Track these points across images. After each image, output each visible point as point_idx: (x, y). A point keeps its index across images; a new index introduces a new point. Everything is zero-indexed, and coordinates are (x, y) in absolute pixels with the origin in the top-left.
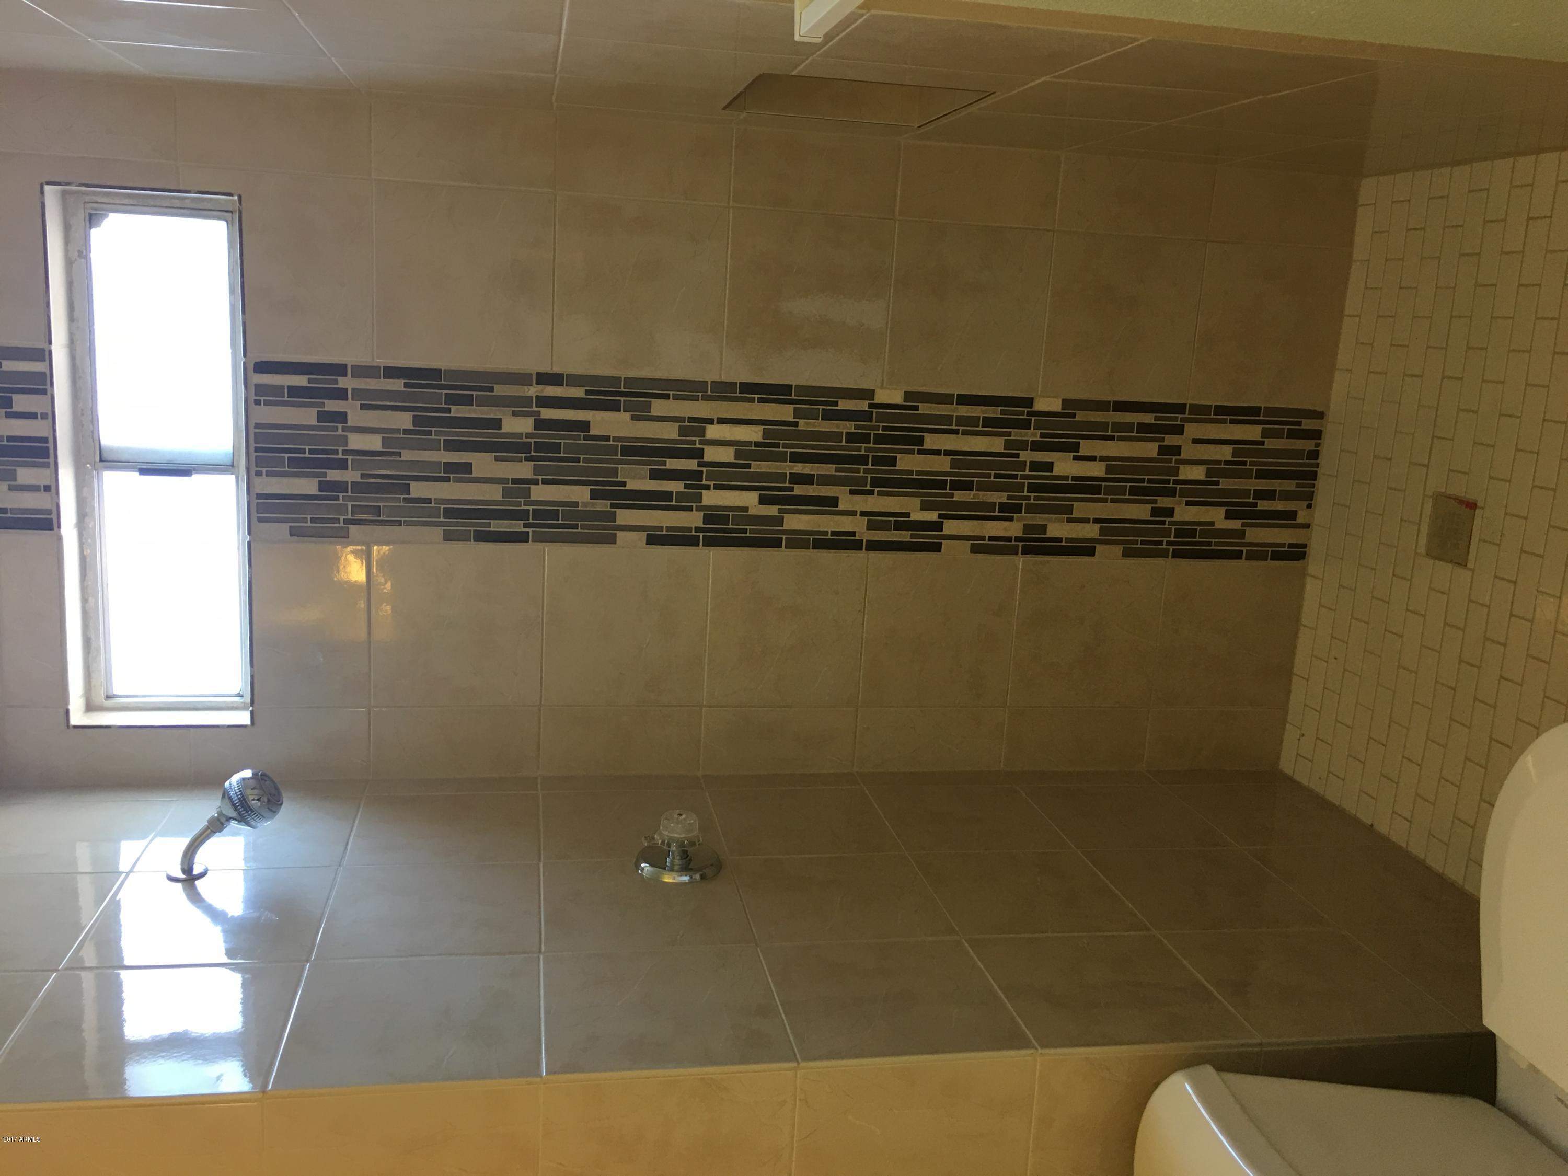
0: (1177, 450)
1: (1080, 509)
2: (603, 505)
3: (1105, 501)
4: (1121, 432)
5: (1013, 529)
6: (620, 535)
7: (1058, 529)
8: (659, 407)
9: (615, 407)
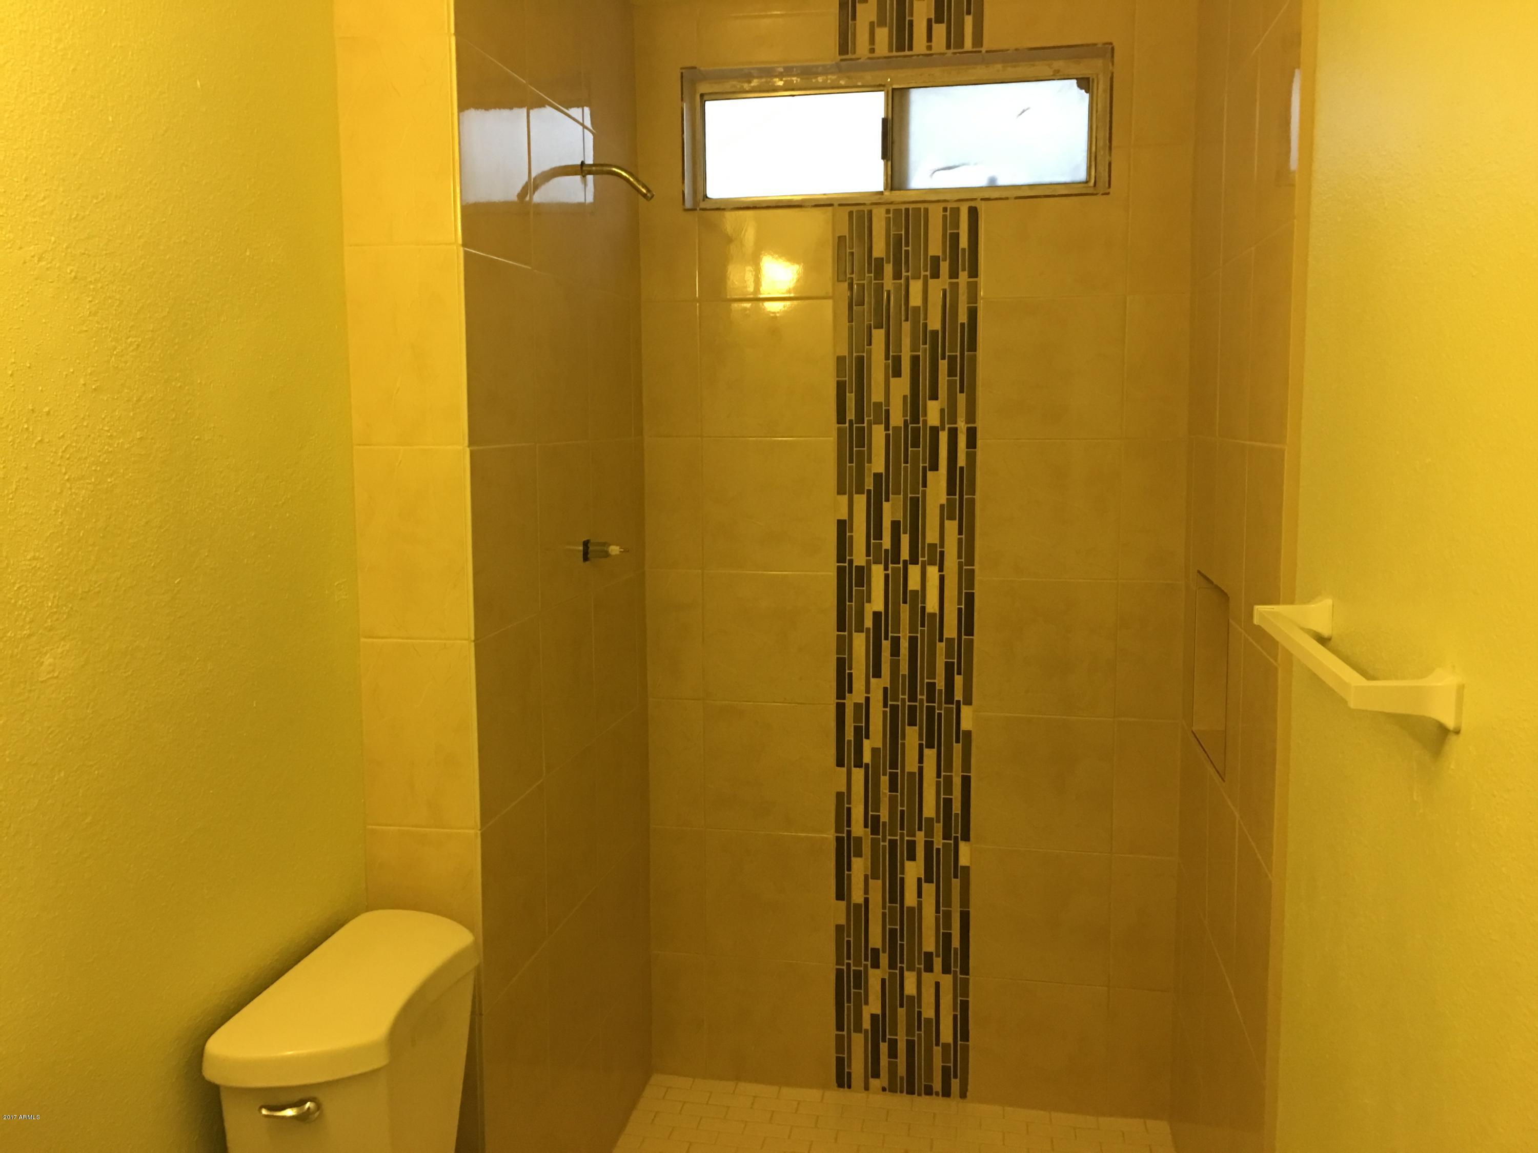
0: (929, 968)
1: (876, 886)
2: (869, 484)
3: (884, 907)
4: (944, 918)
5: (858, 828)
6: (844, 499)
7: (859, 867)
8: (952, 526)
9: (951, 491)
